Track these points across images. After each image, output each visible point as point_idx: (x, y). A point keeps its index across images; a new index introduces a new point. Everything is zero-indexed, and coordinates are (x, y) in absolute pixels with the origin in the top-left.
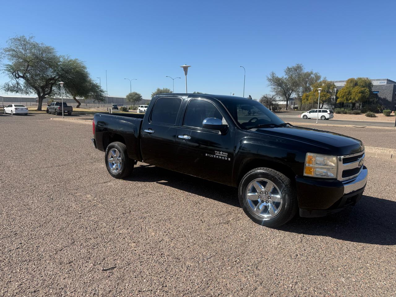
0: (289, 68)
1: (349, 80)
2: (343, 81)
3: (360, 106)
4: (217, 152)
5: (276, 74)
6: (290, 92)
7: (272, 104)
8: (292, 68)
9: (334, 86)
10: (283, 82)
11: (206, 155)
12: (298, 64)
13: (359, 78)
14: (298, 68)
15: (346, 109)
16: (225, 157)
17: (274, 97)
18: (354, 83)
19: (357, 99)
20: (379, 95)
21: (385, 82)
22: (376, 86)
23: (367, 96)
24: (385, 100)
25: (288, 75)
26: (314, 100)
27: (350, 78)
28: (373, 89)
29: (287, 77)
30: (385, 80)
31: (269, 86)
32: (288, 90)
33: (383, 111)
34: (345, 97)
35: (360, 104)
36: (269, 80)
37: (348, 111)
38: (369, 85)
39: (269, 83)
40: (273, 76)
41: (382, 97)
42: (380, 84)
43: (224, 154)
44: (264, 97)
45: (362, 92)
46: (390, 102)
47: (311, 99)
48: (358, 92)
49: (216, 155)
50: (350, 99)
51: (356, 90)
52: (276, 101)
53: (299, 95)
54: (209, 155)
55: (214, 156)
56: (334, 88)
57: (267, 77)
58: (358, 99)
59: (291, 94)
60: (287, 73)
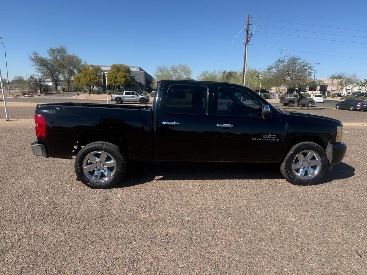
0: (52, 49)
1: (113, 66)
2: (107, 66)
3: (123, 88)
4: (265, 135)
5: (39, 54)
6: (57, 73)
7: (42, 86)
8: (55, 50)
9: (102, 71)
10: (48, 63)
11: (253, 139)
12: (61, 46)
13: (120, 65)
14: (62, 51)
15: (114, 91)
16: (273, 139)
17: (43, 78)
18: (117, 68)
19: (122, 82)
20: (136, 79)
21: (138, 70)
22: (134, 72)
23: (129, 80)
24: (140, 84)
25: (52, 56)
26: (86, 82)
27: (114, 64)
28: (132, 75)
29: (51, 58)
30: (137, 67)
31: (33, 66)
32: (55, 71)
33: (143, 92)
34: (113, 80)
35: (123, 87)
36: (33, 60)
37: (117, 93)
38: (128, 71)
39: (34, 63)
40: (37, 56)
41: (138, 81)
42: (135, 71)
43: (273, 136)
44: (32, 77)
45: (125, 77)
46: (143, 85)
47: (83, 81)
48: (122, 76)
49: (264, 138)
50: (117, 82)
51: (121, 74)
52: (45, 82)
53: (65, 76)
54: (256, 139)
55: (261, 139)
56: (101, 71)
57: (29, 56)
58: (124, 83)
59: (58, 75)
60: (50, 54)
